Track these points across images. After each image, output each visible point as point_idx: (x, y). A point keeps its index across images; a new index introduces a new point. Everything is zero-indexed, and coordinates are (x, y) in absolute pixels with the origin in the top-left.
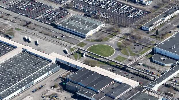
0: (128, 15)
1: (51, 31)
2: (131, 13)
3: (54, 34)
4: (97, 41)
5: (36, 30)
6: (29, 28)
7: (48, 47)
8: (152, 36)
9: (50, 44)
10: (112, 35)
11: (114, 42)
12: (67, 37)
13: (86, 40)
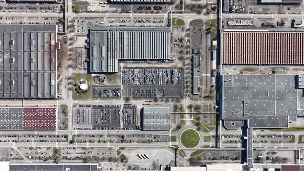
0: (172, 82)
1: (143, 136)
2: (172, 77)
3: (148, 139)
4: (179, 127)
5: (133, 142)
6: (127, 142)
7: (156, 155)
8: (206, 99)
9: (155, 151)
10: (182, 115)
11: (189, 123)
12: (159, 136)
13: (172, 131)
